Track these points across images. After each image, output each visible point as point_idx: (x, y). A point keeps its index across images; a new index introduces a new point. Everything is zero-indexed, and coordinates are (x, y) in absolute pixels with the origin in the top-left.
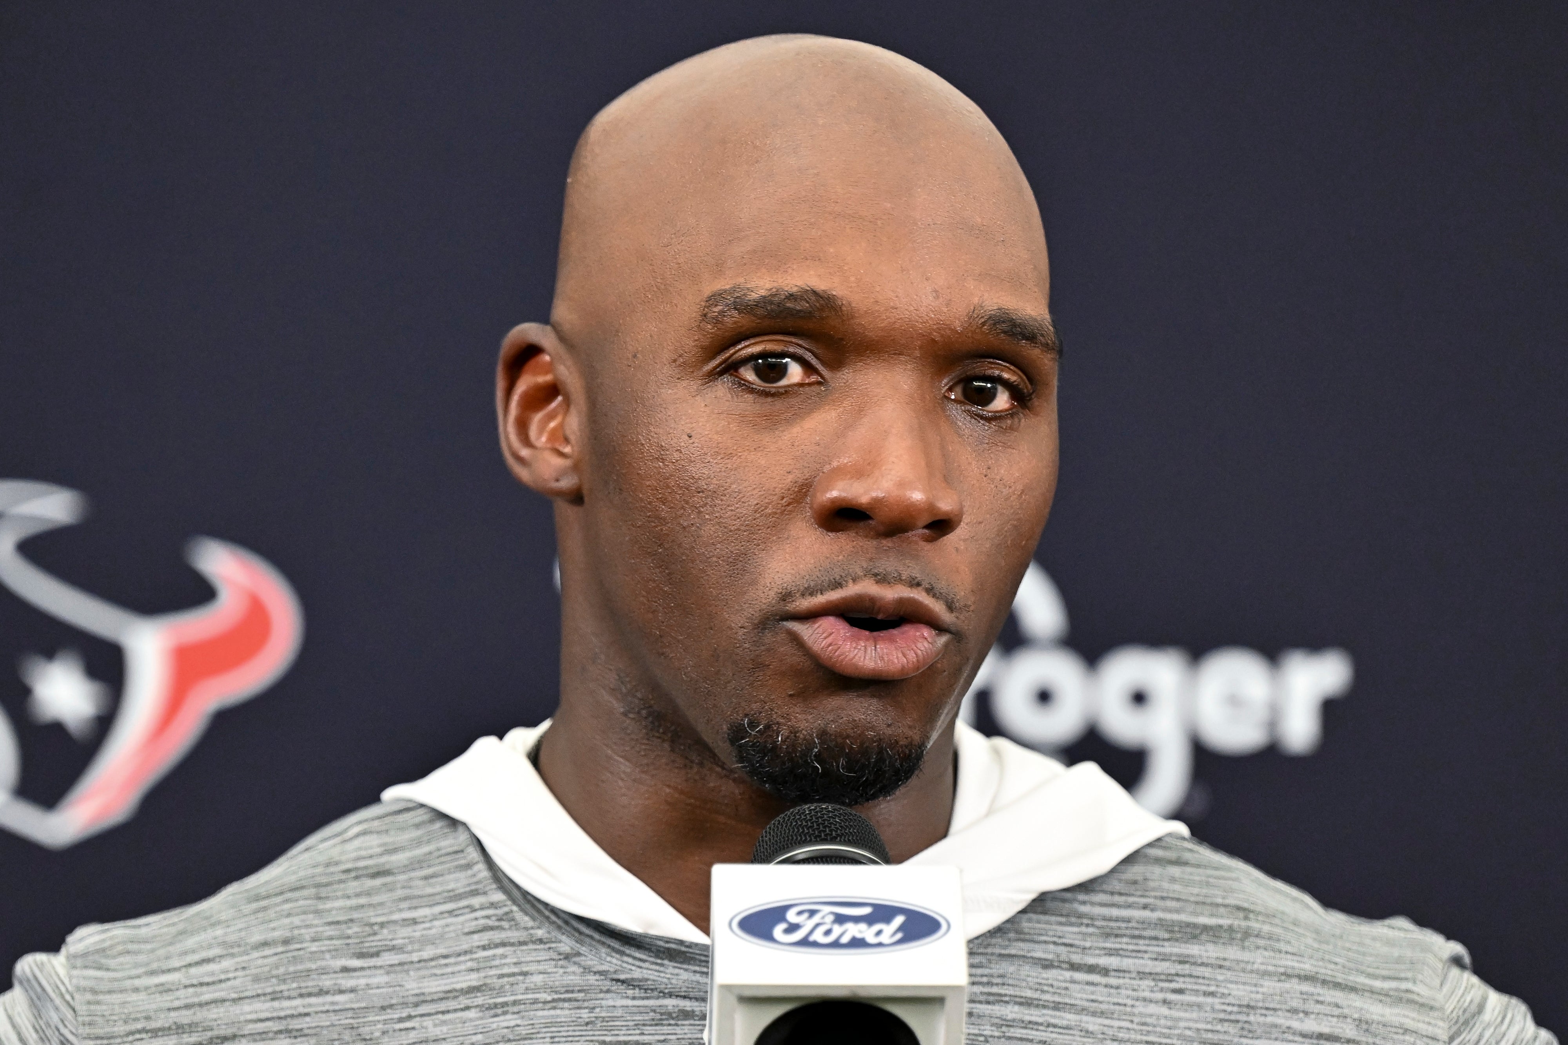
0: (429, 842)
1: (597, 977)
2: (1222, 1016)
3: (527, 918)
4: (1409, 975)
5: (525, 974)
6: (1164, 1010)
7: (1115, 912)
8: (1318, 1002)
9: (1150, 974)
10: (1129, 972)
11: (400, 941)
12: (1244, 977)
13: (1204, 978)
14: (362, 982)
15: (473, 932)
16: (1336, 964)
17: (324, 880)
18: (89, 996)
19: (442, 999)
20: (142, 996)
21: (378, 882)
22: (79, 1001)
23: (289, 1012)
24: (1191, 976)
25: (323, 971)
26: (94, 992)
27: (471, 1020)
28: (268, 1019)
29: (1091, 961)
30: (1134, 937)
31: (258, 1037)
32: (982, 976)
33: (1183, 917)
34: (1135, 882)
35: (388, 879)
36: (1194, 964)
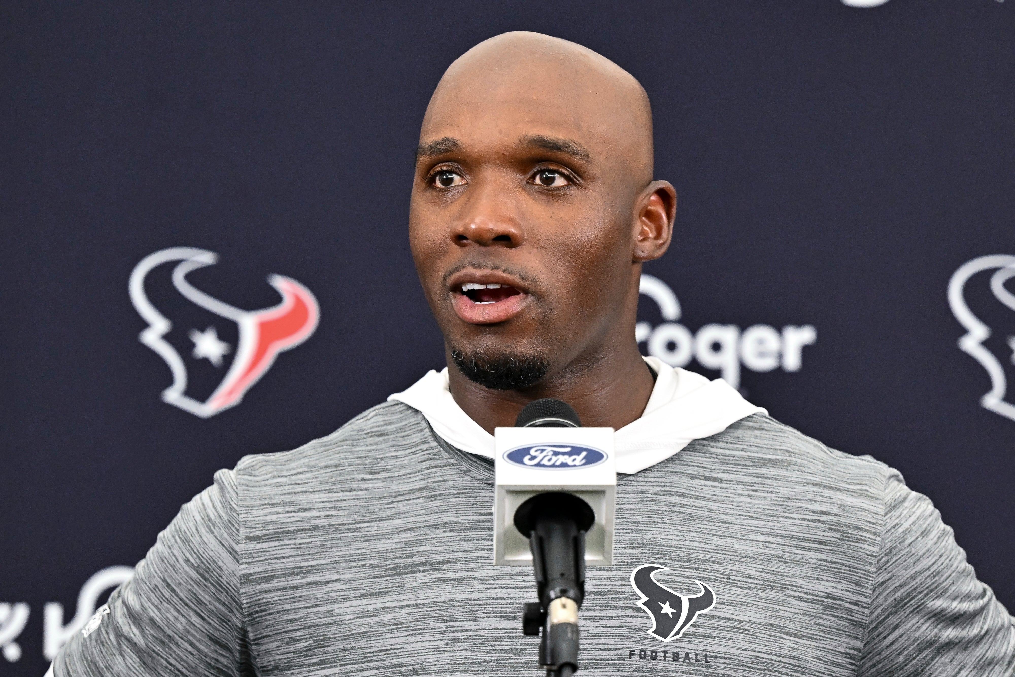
0: (406, 419)
1: (478, 482)
2: (776, 502)
3: (447, 454)
4: (867, 483)
5: (445, 481)
6: (748, 500)
7: (728, 452)
8: (821, 496)
9: (743, 482)
10: (733, 481)
11: (390, 467)
12: (788, 484)
13: (767, 485)
14: (371, 485)
15: (422, 462)
16: (832, 478)
17: (356, 437)
18: (244, 488)
19: (407, 494)
20: (269, 488)
21: (381, 439)
22: (240, 489)
23: (336, 499)
24: (761, 484)
25: (353, 480)
26: (247, 486)
27: (420, 503)
28: (326, 502)
29: (715, 475)
30: (735, 464)
31: (321, 510)
32: (661, 482)
33: (760, 455)
34: (738, 438)
35: (386, 437)
36: (764, 478)
